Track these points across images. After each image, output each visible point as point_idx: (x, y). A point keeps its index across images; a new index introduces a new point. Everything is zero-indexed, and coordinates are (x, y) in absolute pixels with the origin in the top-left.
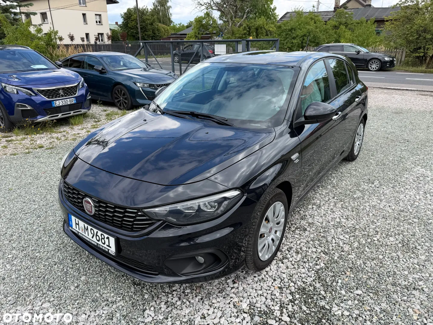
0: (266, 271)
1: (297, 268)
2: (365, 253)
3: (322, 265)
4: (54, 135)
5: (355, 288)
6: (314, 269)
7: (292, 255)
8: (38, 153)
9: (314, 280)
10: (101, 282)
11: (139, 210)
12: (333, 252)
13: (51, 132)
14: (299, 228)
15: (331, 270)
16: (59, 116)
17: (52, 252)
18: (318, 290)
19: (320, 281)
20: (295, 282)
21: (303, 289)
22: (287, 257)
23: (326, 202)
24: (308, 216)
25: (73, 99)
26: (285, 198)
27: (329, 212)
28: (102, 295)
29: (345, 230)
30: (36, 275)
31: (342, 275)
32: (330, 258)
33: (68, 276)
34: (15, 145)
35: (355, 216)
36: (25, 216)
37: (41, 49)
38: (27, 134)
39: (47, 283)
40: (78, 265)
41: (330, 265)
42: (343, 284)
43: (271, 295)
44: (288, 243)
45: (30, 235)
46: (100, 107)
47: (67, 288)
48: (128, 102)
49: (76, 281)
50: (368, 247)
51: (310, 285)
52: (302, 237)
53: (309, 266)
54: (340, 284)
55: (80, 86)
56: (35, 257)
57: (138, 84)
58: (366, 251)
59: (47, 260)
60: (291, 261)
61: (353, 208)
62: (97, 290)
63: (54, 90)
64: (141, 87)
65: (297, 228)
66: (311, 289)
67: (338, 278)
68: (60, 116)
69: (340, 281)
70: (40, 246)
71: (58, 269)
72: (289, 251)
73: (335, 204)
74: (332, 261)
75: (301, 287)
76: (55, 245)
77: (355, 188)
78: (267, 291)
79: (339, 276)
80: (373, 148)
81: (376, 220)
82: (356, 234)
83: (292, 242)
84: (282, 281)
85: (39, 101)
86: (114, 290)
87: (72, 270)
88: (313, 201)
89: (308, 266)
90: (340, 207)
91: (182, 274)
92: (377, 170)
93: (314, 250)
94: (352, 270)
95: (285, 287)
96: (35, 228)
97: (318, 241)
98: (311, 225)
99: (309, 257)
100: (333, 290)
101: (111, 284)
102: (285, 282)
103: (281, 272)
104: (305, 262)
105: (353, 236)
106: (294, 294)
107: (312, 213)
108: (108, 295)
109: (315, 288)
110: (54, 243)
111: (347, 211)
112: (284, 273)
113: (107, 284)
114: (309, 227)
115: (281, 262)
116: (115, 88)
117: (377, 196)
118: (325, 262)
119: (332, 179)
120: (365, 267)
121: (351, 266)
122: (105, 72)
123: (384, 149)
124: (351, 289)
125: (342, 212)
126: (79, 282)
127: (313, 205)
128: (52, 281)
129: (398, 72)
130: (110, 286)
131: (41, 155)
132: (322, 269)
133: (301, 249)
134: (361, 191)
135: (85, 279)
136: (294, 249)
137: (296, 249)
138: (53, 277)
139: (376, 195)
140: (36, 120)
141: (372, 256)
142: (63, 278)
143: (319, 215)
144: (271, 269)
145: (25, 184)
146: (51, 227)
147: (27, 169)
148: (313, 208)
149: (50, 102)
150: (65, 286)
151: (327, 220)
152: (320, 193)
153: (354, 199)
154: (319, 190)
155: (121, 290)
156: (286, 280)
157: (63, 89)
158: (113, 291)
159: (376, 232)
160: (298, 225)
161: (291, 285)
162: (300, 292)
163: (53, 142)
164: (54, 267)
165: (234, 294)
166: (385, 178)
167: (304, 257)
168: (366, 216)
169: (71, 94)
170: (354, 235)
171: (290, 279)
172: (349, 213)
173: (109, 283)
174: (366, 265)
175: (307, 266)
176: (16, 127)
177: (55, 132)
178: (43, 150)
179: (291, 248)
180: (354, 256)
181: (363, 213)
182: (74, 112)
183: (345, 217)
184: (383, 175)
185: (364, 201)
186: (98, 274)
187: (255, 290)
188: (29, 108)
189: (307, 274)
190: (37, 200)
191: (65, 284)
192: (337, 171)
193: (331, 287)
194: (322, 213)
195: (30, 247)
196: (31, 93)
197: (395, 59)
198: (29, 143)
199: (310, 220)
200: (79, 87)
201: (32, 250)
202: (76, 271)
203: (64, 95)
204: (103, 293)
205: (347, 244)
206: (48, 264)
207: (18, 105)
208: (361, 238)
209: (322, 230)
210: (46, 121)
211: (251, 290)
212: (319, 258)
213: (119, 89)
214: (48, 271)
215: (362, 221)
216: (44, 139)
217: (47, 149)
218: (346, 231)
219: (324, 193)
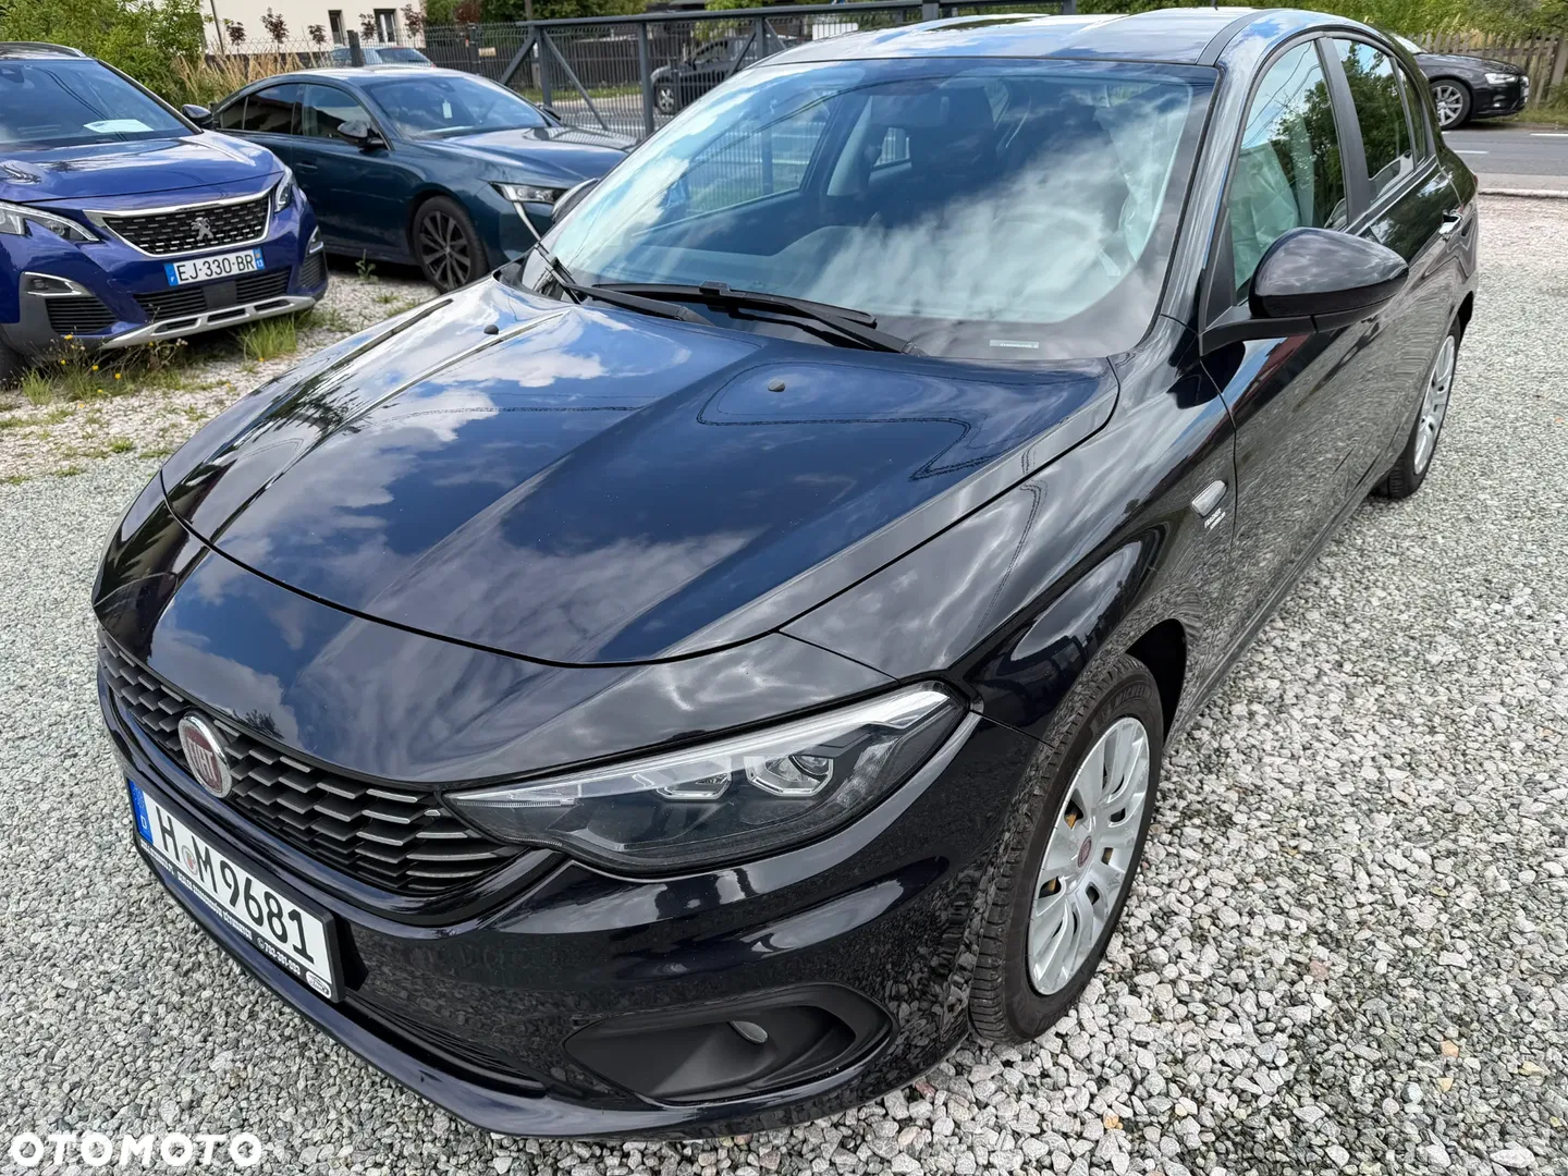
0: (1058, 1035)
1: (1202, 1019)
2: (1518, 940)
3: (1322, 1002)
4: (182, 399)
5: (1493, 1131)
6: (1286, 1021)
7: (1174, 952)
8: (108, 473)
9: (1289, 1087)
10: (301, 1084)
11: (431, 794)
12: (1367, 934)
13: (168, 387)
14: (1199, 813)
15: (1366, 1032)
16: (199, 322)
17: (101, 925)
18: (1317, 1141)
19: (1319, 1091)
20: (1198, 1094)
21: (1243, 1133)
22: (1154, 958)
23: (1309, 688)
24: (1236, 757)
25: (251, 252)
26: (1153, 696)
27: (1326, 734)
28: (297, 1155)
29: (1407, 825)
30: (18, 1040)
31: (1425, 1057)
32: (1357, 969)
33: (155, 1052)
34: (22, 442)
35: (1446, 754)
36: (14, 753)
37: (141, 62)
38: (74, 399)
39: (60, 1087)
40: (206, 994)
41: (1361, 1003)
42: (1432, 1110)
43: (1091, 1165)
44: (1155, 891)
45: (20, 841)
46: (369, 288)
47: (147, 1113)
48: (473, 262)
49: (190, 1077)
50: (1524, 908)
51: (1276, 1112)
52: (1215, 860)
53: (1258, 1005)
54: (1419, 1109)
55: (280, 203)
56: (26, 950)
57: (510, 192)
58: (1522, 933)
59: (75, 967)
60: (1173, 982)
61: (1429, 715)
62: (280, 1124)
63: (171, 216)
64: (522, 203)
65: (1187, 815)
66: (1281, 1135)
67: (1403, 1078)
68: (202, 321)
69: (1415, 1092)
70: (55, 897)
71: (116, 1014)
72: (1161, 931)
73: (1351, 697)
74: (1368, 984)
75: (1232, 1122)
76: (118, 889)
77: (1429, 621)
78: (1071, 1141)
79: (1411, 1066)
80: (1484, 439)
81: (1546, 776)
82: (1463, 841)
83: (1170, 886)
84: (1135, 1086)
85: (113, 262)
86: (355, 1129)
87: (176, 1022)
88: (1249, 683)
89: (1252, 1009)
90: (1374, 709)
91: (660, 1098)
92: (1516, 537)
93: (1277, 923)
94: (1464, 1029)
95: (1154, 1119)
96: (45, 807)
97: (1291, 877)
98: (1252, 799)
99: (1257, 960)
100: (1385, 1140)
101: (344, 1096)
102: (1151, 1096)
103: (1131, 1041)
104: (1236, 988)
105: (1450, 854)
106: (1200, 1161)
107: (1251, 741)
108: (328, 1150)
109: (1298, 1129)
110: (115, 881)
111: (1407, 730)
112: (1144, 1045)
113: (327, 1093)
114: (1242, 807)
115: (1126, 990)
116: (420, 210)
117: (1532, 658)
118: (1334, 987)
119: (1326, 582)
120: (1526, 1016)
121: (1457, 1011)
122: (383, 146)
123: (1529, 443)
124: (1476, 1137)
125: (1385, 732)
126: (204, 1079)
127: (1250, 702)
128: (84, 1075)
129: (1536, 129)
130: (339, 1104)
131: (119, 481)
132: (1319, 1022)
133: (1214, 917)
134: (1460, 637)
135: (229, 1066)
136: (1183, 920)
137: (1192, 920)
138: (90, 1053)
139: (1527, 655)
140: (106, 341)
141: (1552, 957)
142: (134, 1061)
143: (1282, 747)
144: (1080, 1024)
145: (36, 605)
146: (115, 803)
147: (57, 542)
148: (1252, 715)
149: (159, 267)
150: (138, 1101)
151: (1322, 773)
152: (1278, 642)
153: (1432, 671)
154: (1273, 628)
155: (389, 1124)
156: (1156, 1083)
157: (208, 212)
158: (351, 1132)
159: (1553, 833)
160: (1190, 797)
161: (1180, 1111)
162: (1228, 1152)
163: (174, 426)
164: (99, 999)
165: (912, 1155)
166: (1557, 573)
167: (1230, 960)
168: (1498, 755)
169: (242, 234)
170: (1452, 846)
171: (1173, 1080)
172: (1420, 740)
173: (334, 1090)
174: (1532, 1005)
175: (1250, 1007)
176: (30, 369)
177: (184, 387)
178: (128, 462)
179: (1168, 914)
180: (1469, 955)
181: (1481, 739)
182: (258, 308)
183: (1399, 761)
184: (1545, 560)
185: (1475, 681)
186: (289, 1038)
187: (1010, 1137)
188: (78, 293)
189: (1253, 1053)
190: (74, 676)
191: (138, 1089)
192: (1339, 542)
193: (1377, 1121)
194: (1296, 738)
195: (15, 897)
196: (80, 229)
197: (1525, 79)
198: (80, 434)
199: (1246, 776)
200: (274, 207)
201: (19, 916)
202: (196, 1024)
203: (216, 239)
204: (305, 1144)
205: (1426, 893)
206: (74, 985)
207: (32, 280)
208: (1486, 865)
209: (1302, 822)
210: (147, 345)
211: (993, 1136)
212: (1303, 969)
213: (438, 215)
214: (74, 1024)
215: (1481, 778)
216: (137, 418)
217: (144, 456)
218: (1412, 827)
219: (1293, 646)
